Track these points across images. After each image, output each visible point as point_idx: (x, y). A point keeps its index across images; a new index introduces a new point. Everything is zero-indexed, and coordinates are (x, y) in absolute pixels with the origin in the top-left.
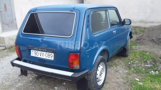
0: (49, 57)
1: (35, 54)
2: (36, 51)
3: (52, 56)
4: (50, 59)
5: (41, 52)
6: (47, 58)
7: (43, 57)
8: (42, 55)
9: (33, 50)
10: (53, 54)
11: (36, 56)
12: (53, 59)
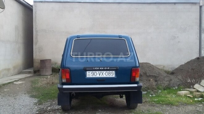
0: (109, 75)
1: (93, 75)
2: (94, 72)
3: (113, 74)
4: (111, 76)
5: (100, 72)
6: (108, 76)
7: (102, 76)
8: (101, 74)
9: (89, 72)
10: (114, 72)
11: (94, 76)
12: (114, 76)
